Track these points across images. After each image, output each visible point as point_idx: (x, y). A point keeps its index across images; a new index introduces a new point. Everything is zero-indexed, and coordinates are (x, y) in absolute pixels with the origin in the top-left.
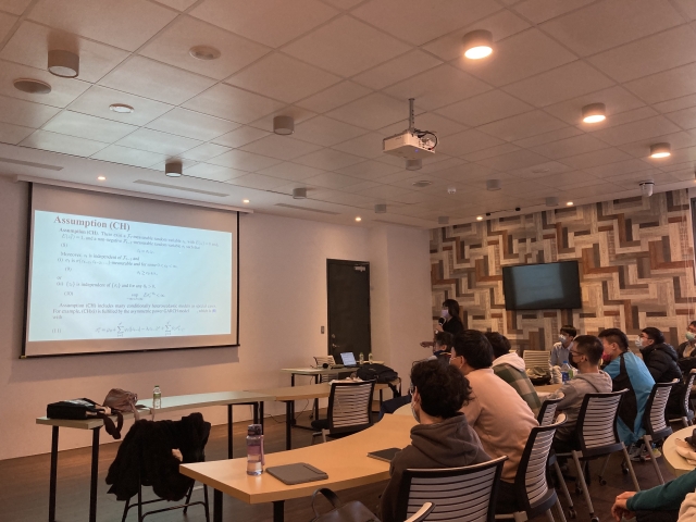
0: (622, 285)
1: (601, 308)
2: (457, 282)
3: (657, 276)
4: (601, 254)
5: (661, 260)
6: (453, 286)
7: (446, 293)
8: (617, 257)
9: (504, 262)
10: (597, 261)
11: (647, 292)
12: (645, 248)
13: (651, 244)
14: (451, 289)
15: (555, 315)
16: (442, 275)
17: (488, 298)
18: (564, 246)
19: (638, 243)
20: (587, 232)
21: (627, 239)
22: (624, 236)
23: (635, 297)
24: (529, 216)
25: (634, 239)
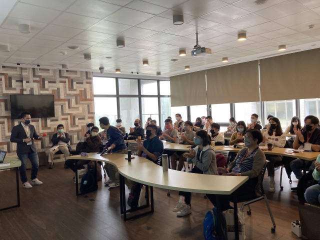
0: (69, 107)
1: (60, 117)
3: (82, 104)
4: (61, 93)
5: (84, 98)
8: (67, 95)
9: (6, 92)
10: (59, 96)
11: (79, 110)
12: (77, 92)
13: (81, 91)
15: (38, 121)
18: (43, 87)
19: (75, 90)
20: (55, 82)
21: (71, 87)
22: (70, 86)
23: (74, 112)
24: (25, 69)
25: (74, 88)
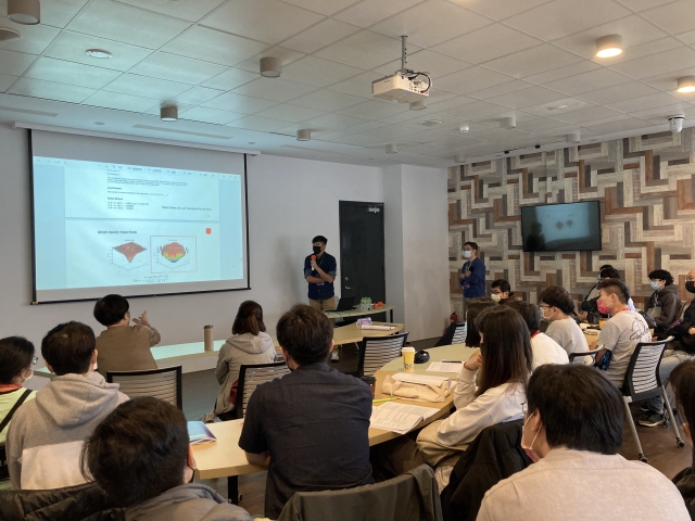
0: (646, 227)
1: (622, 250)
2: (475, 223)
3: (684, 217)
4: (625, 193)
5: (689, 200)
6: (471, 226)
7: (463, 234)
8: (642, 196)
9: (523, 202)
10: (621, 201)
11: (673, 234)
12: (672, 187)
13: (680, 183)
14: (468, 229)
15: (573, 257)
16: (459, 214)
17: (505, 239)
18: (586, 185)
19: (665, 182)
20: (611, 170)
21: (654, 177)
22: (651, 175)
23: (658, 239)
24: (550, 154)
25: (662, 177)
